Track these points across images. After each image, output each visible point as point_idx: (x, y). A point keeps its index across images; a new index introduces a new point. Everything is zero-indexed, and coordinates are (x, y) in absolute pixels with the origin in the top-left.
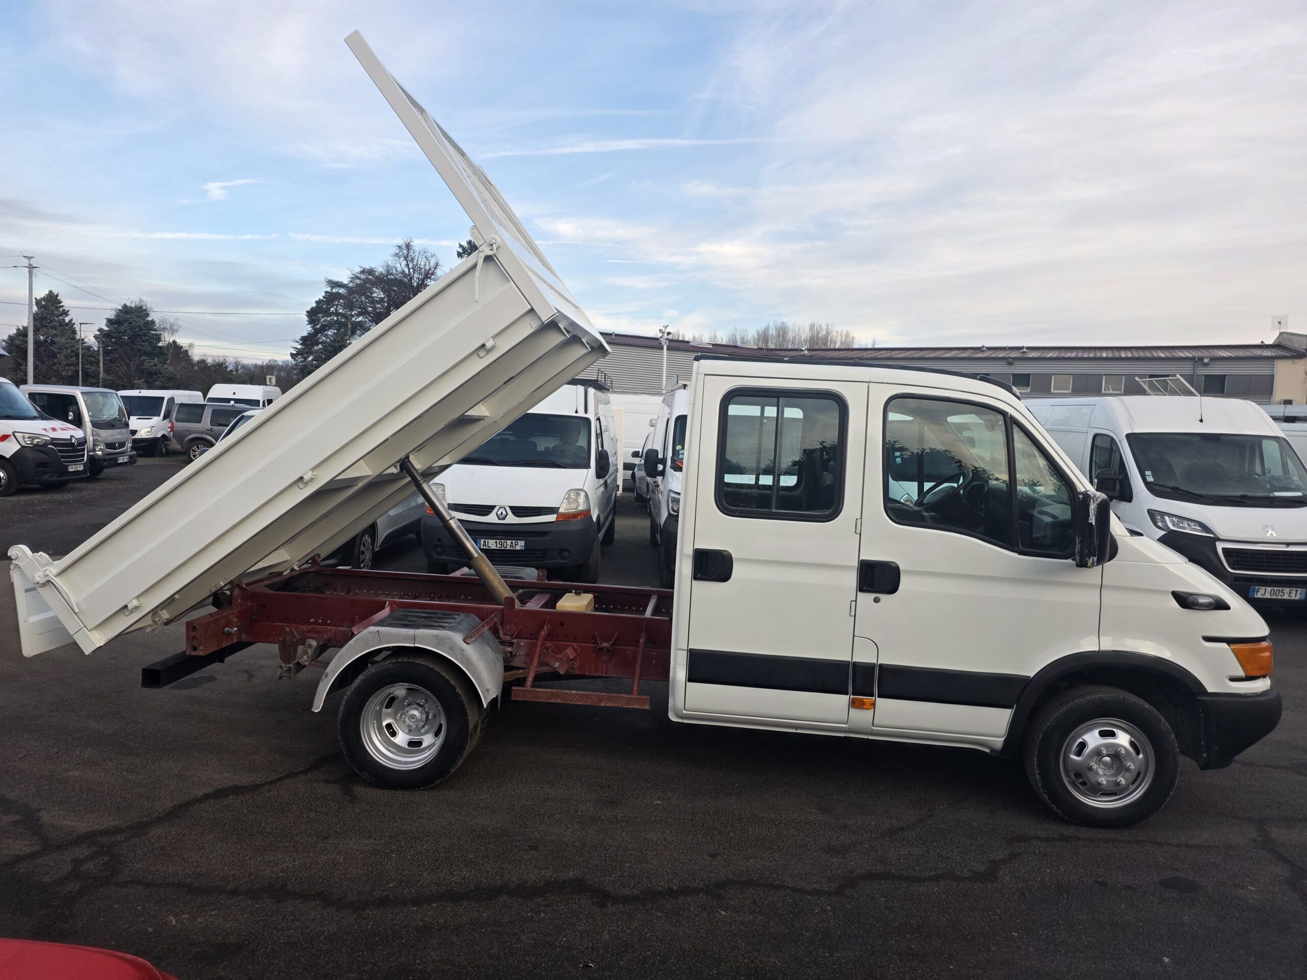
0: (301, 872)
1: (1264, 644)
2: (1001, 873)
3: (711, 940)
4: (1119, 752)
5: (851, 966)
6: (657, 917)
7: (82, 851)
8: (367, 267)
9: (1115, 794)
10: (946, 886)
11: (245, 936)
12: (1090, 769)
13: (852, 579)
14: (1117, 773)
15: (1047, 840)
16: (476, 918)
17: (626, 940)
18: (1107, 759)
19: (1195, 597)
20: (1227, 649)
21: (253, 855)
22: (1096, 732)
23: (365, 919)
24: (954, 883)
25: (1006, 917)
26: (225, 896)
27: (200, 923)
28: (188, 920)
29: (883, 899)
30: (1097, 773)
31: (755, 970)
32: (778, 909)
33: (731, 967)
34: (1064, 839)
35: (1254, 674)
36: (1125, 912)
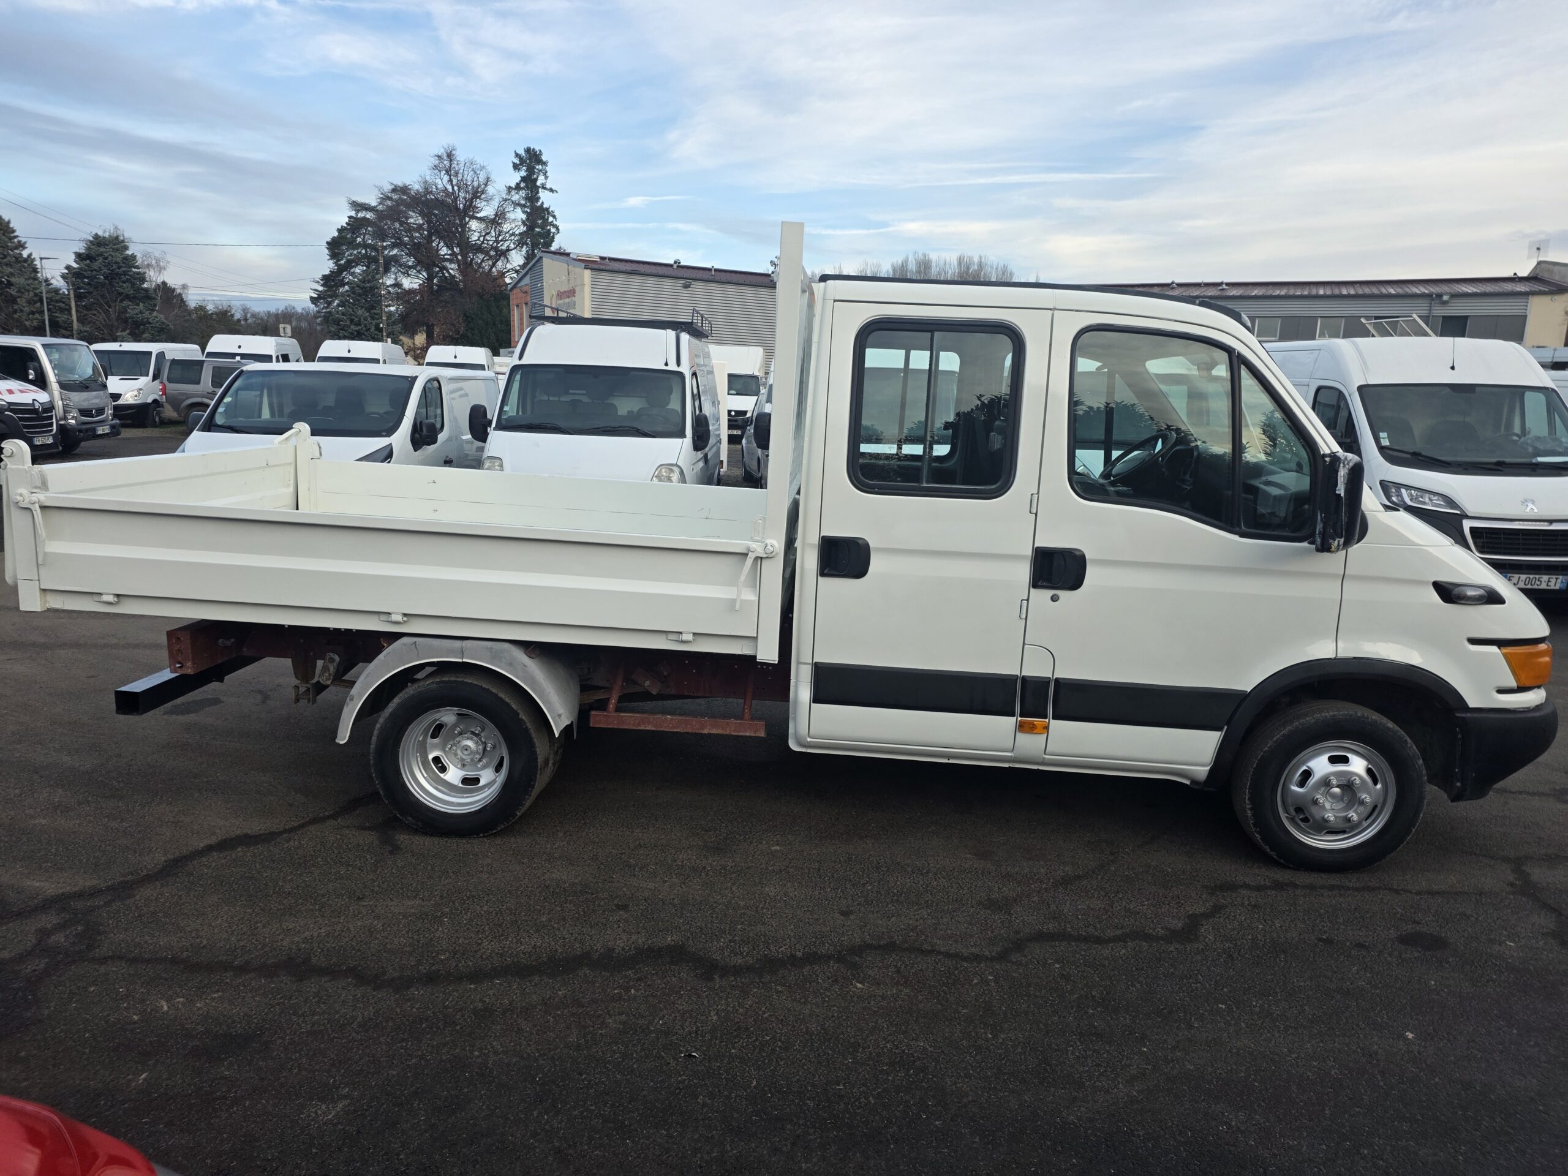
0: (328, 942)
1: (1543, 646)
2: (1203, 930)
3: (844, 1020)
4: (1352, 781)
5: (1019, 1050)
6: (777, 992)
7: (49, 920)
8: (399, 183)
9: (1344, 832)
10: (1135, 948)
11: (257, 1024)
12: (1315, 802)
13: (1024, 572)
14: (1348, 807)
15: (1258, 888)
16: (550, 998)
17: (738, 1022)
18: (1337, 790)
19: (1463, 588)
20: (1495, 653)
21: (268, 921)
22: (1324, 758)
23: (409, 1000)
24: (1144, 944)
25: (1210, 985)
26: (231, 973)
27: (199, 1009)
28: (183, 1004)
29: (1057, 966)
30: (1323, 807)
31: (901, 1057)
32: (927, 980)
33: (871, 1054)
34: (1279, 886)
35: (1528, 684)
36: (1357, 976)
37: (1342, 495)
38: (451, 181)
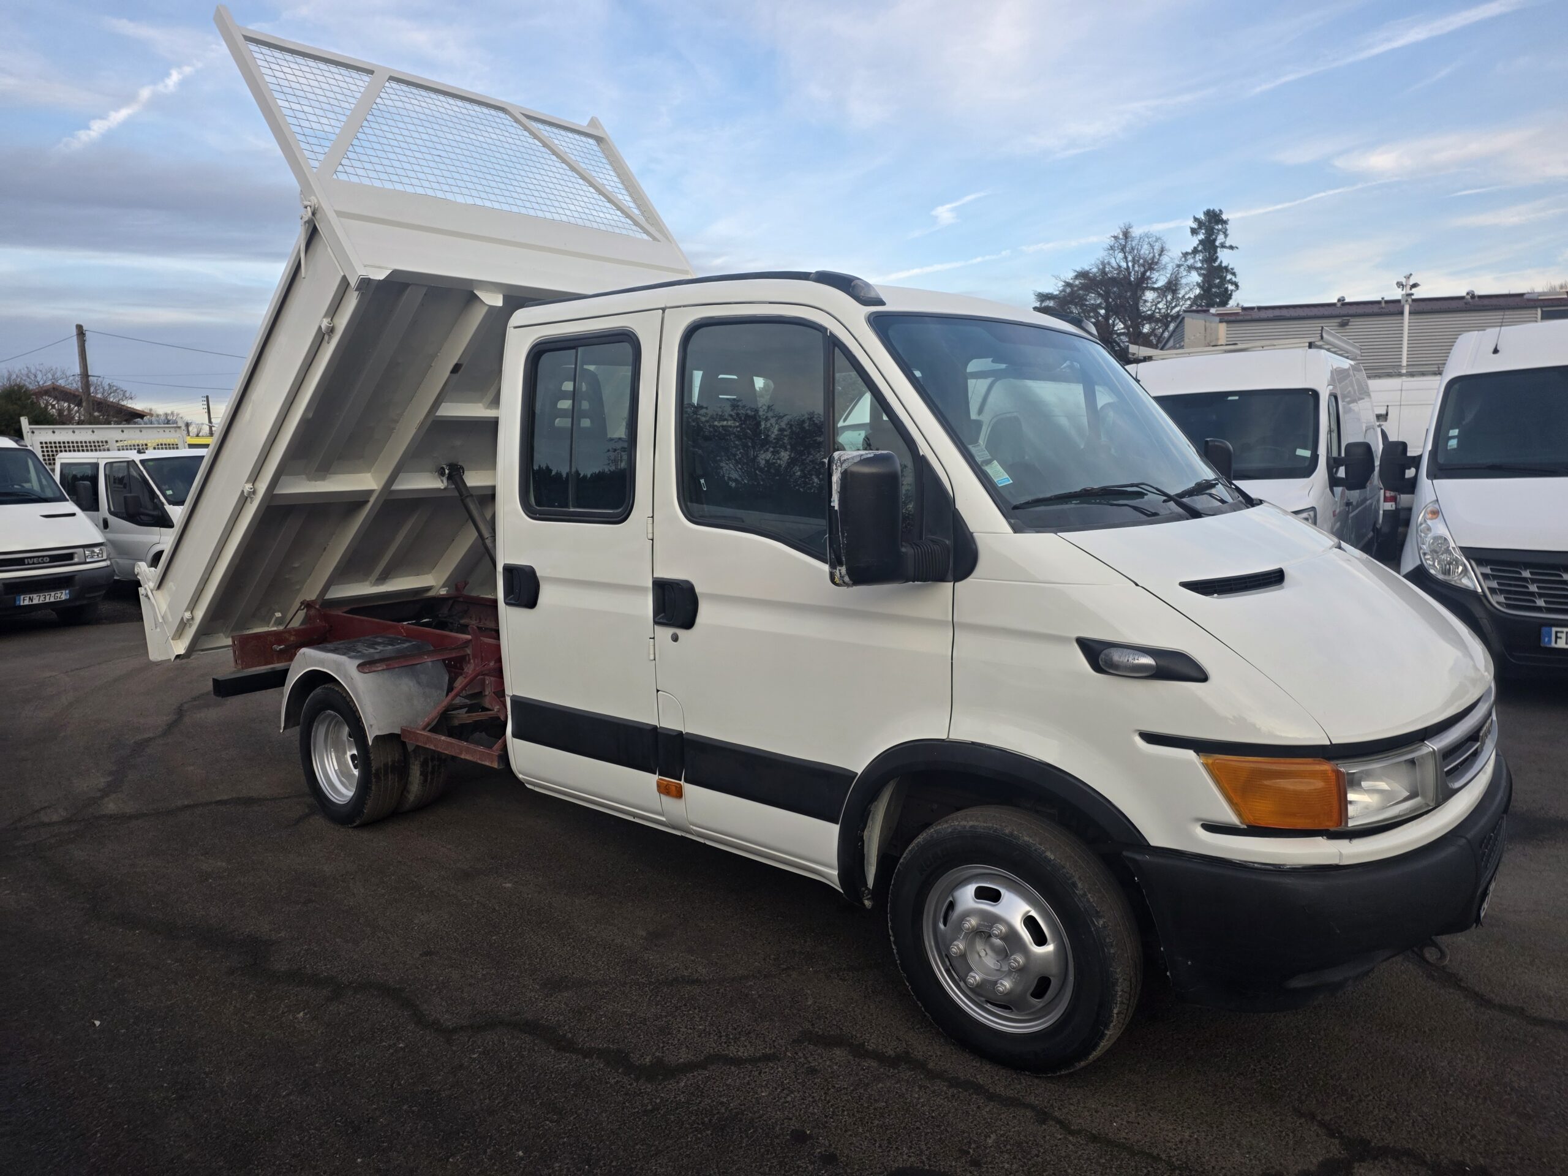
4: (994, 930)
9: (1008, 1008)
19: (1114, 650)
22: (970, 890)
37: (837, 508)
38: (1126, 258)
